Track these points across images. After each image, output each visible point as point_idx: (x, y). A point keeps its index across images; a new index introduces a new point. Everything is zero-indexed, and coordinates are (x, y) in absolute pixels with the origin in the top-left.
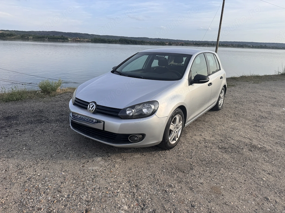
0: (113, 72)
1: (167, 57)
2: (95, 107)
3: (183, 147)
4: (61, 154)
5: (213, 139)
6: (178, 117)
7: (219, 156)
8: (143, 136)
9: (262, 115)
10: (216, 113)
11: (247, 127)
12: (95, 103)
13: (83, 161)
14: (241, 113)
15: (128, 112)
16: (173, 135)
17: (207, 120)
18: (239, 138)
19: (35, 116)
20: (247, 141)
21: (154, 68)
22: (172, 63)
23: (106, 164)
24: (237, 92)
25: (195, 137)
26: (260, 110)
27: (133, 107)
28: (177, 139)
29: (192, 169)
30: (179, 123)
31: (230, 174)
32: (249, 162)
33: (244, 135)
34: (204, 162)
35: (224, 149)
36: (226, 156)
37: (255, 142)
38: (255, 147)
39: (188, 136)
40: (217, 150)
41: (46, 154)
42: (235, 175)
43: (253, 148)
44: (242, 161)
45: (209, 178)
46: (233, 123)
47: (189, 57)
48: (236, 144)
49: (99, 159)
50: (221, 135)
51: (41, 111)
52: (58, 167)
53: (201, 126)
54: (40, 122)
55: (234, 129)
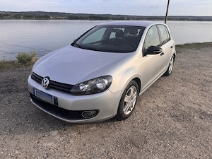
0: (72, 45)
1: (123, 29)
2: (48, 82)
3: (138, 117)
4: (20, 127)
5: (165, 105)
6: (132, 89)
7: (172, 125)
8: (97, 111)
9: (207, 79)
10: (166, 78)
11: (195, 91)
12: (49, 78)
13: (40, 135)
14: (188, 78)
15: (81, 88)
16: (128, 106)
17: (159, 85)
18: (188, 104)
19: (7, 86)
20: (197, 107)
21: (112, 39)
22: (128, 34)
23: (61, 139)
24: (183, 58)
25: (149, 104)
26: (204, 75)
27: (86, 83)
28: (132, 109)
29: (146, 142)
30: (133, 94)
31: (184, 147)
32: (201, 132)
33: (193, 100)
34: (157, 134)
35: (176, 117)
36: (179, 125)
37: (204, 109)
38: (204, 114)
39: (142, 103)
40: (170, 119)
41: (5, 127)
42: (190, 149)
43: (203, 115)
44: (194, 130)
45: (163, 154)
46: (182, 88)
47: (143, 29)
48: (187, 110)
49: (55, 133)
50: (173, 102)
51: (14, 81)
52: (13, 143)
53: (154, 92)
54: (10, 91)
55: (183, 94)
